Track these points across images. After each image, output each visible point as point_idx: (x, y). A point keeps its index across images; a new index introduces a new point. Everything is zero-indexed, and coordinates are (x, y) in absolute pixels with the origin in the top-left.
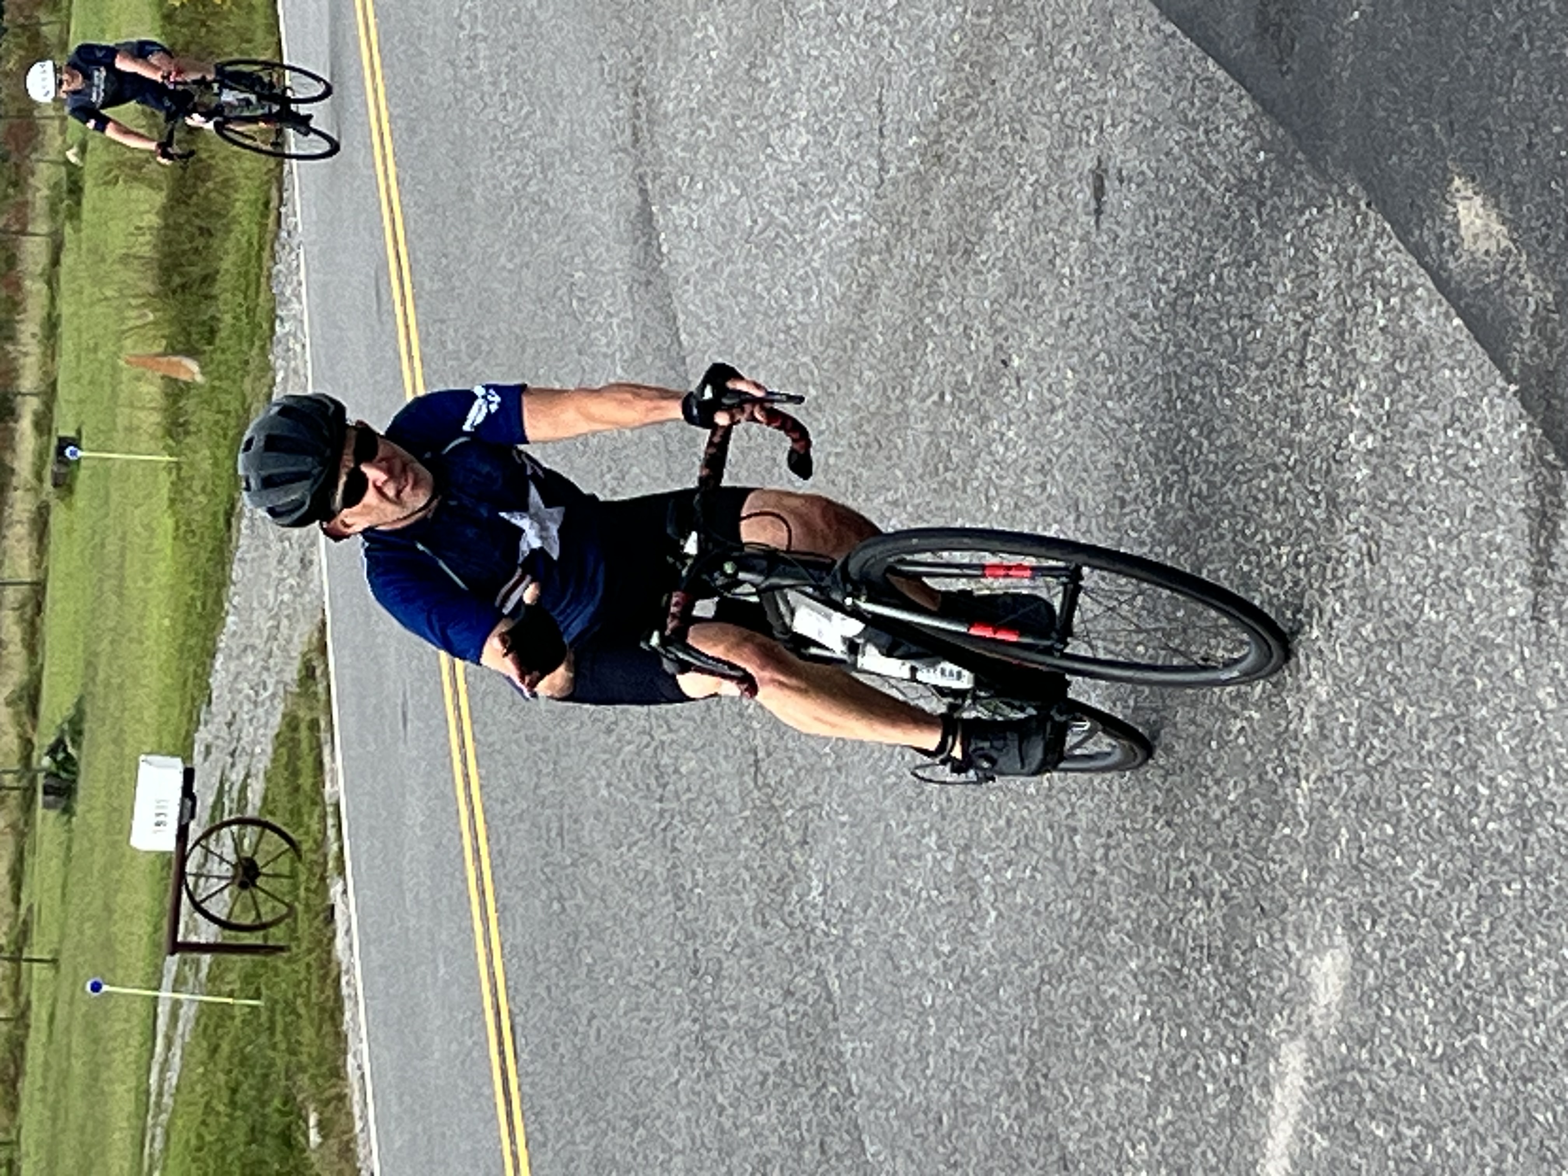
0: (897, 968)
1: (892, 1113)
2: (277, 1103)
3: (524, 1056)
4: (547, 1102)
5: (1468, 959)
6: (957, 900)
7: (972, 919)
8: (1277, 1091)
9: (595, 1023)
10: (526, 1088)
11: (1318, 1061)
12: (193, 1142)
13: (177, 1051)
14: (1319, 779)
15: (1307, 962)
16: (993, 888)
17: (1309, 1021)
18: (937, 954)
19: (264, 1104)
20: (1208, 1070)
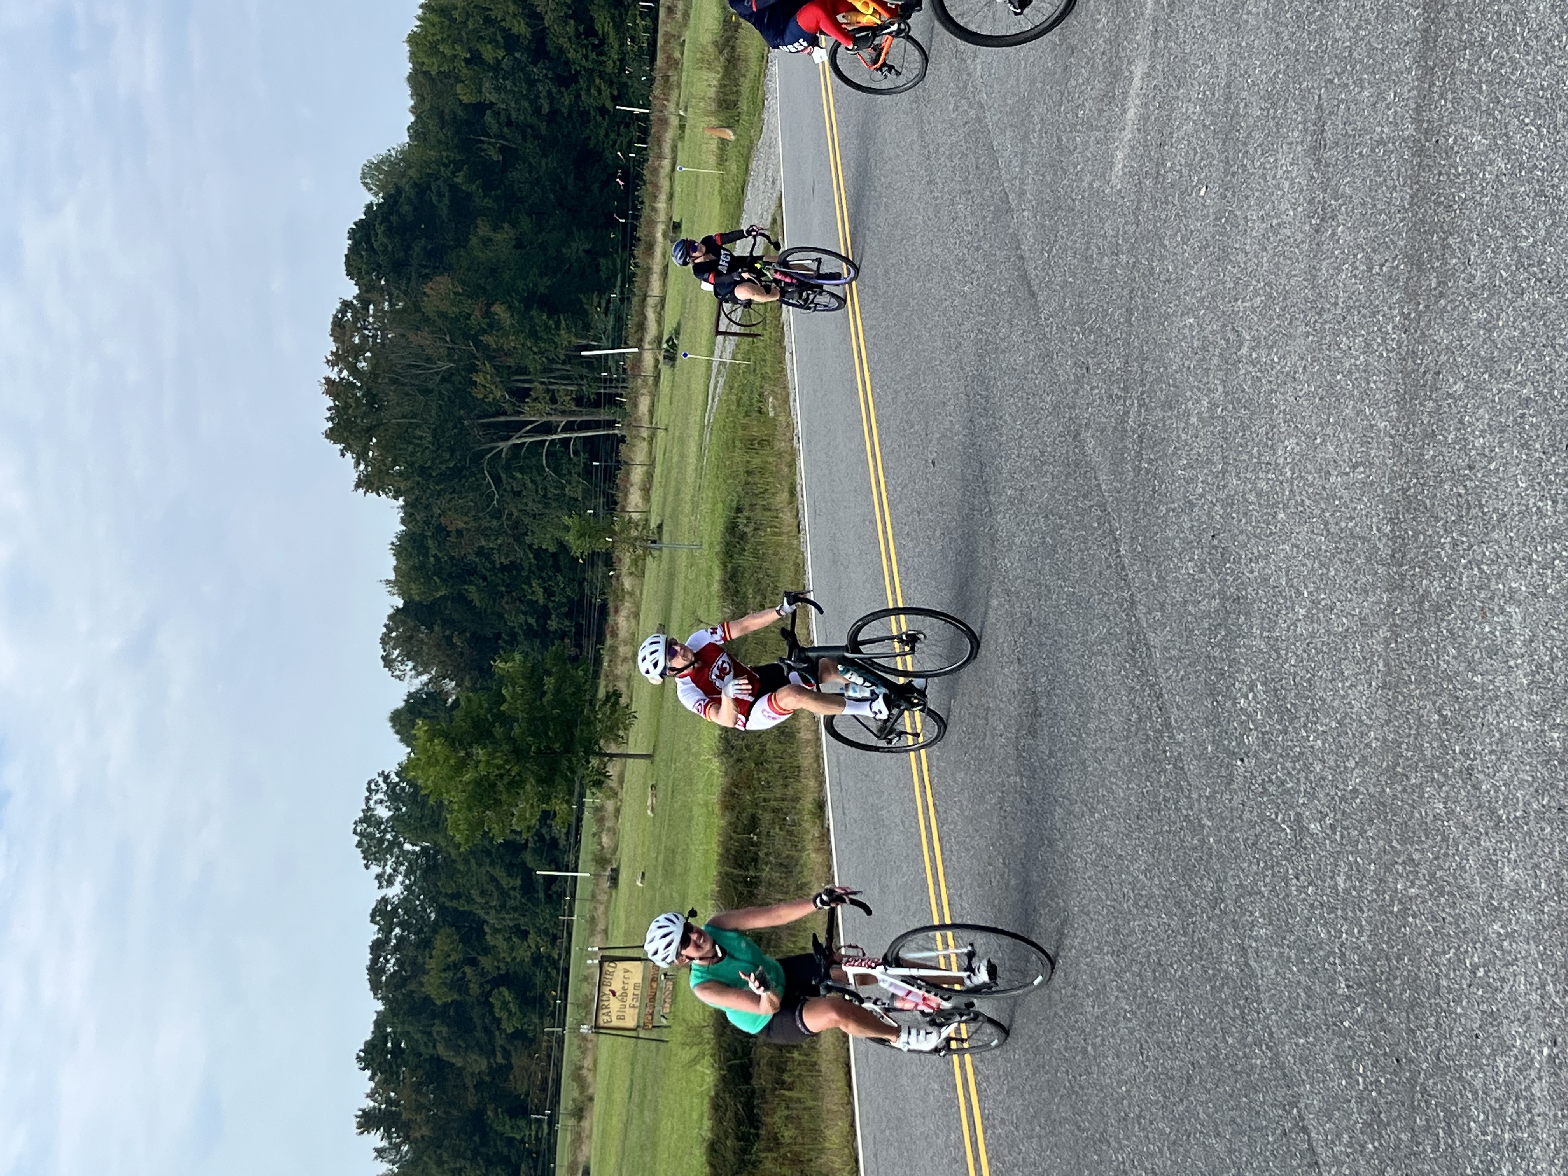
2: (756, 399)
13: (716, 400)
19: (751, 401)
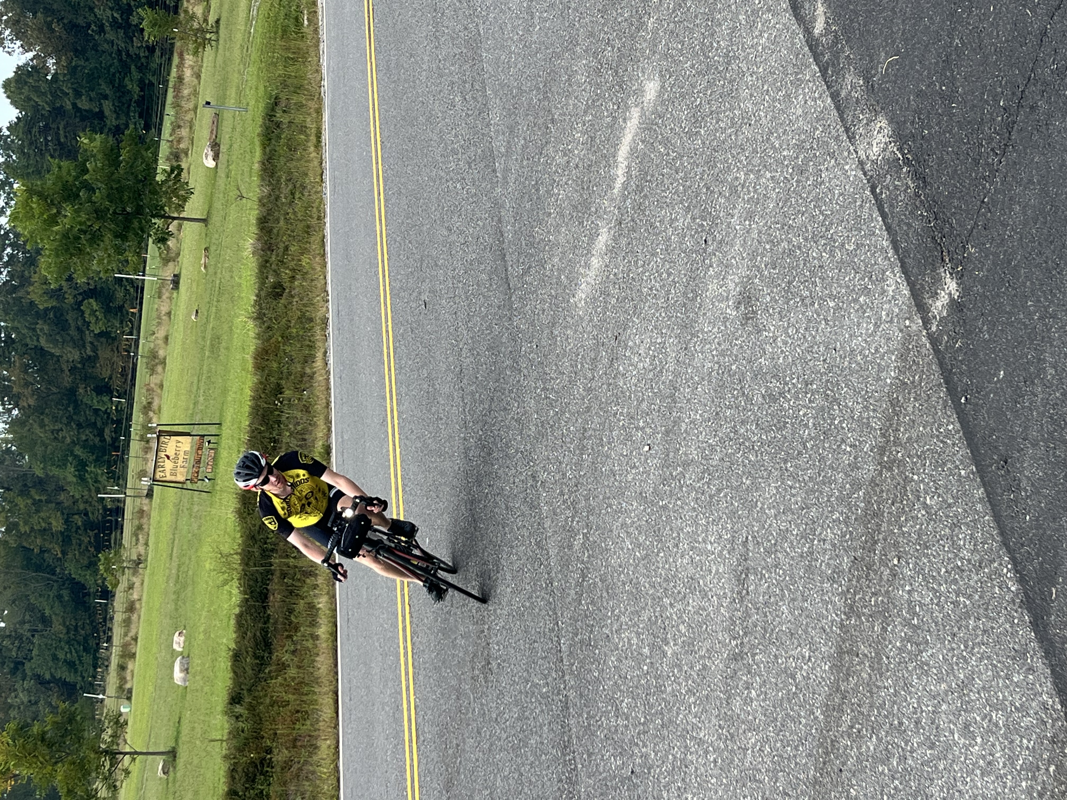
0: (504, 34)
1: (497, 83)
2: (294, 7)
3: (376, 21)
4: (382, 39)
5: (701, 102)
6: (526, 17)
7: (531, 26)
8: (628, 123)
9: (400, 17)
10: (376, 31)
11: (644, 118)
12: (266, 15)
14: (657, 19)
15: (644, 82)
16: (539, 18)
17: (642, 103)
18: (518, 34)
19: (290, 7)
20: (606, 107)
